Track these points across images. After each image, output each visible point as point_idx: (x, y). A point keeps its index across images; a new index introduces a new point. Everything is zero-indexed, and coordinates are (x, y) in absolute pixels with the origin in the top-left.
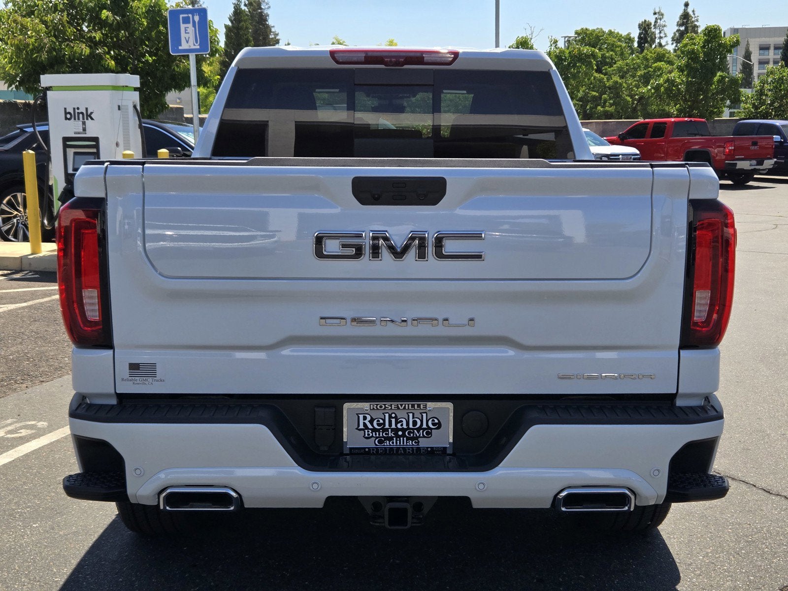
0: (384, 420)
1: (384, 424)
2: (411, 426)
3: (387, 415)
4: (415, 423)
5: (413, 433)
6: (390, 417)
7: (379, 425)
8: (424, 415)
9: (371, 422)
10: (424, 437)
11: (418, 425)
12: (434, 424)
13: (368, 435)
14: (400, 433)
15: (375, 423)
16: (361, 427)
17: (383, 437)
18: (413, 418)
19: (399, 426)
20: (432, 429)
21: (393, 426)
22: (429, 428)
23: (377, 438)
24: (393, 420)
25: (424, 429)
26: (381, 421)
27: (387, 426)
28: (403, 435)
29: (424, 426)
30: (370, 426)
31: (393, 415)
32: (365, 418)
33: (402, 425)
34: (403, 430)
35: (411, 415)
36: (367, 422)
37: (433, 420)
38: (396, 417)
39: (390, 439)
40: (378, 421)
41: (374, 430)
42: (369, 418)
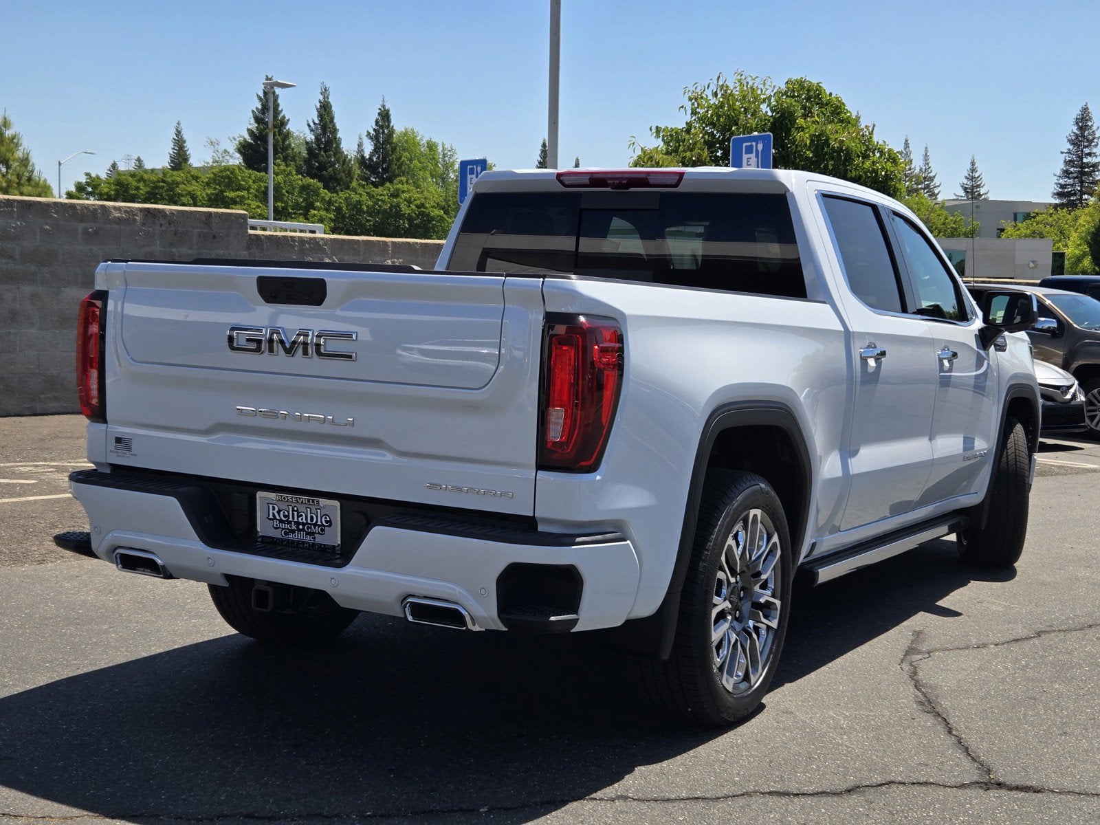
0: (288, 512)
1: (288, 516)
2: (309, 521)
3: (291, 507)
4: (312, 519)
5: (311, 528)
6: (293, 510)
7: (285, 516)
8: (319, 511)
9: (279, 512)
10: (319, 533)
11: (314, 521)
12: (326, 522)
13: (277, 525)
14: (301, 527)
15: (282, 514)
16: (271, 517)
17: (288, 529)
18: (311, 513)
19: (300, 520)
20: (325, 526)
21: (296, 520)
22: (323, 525)
23: (283, 529)
24: (295, 513)
25: (319, 526)
26: (287, 514)
27: (291, 519)
28: (303, 530)
29: (319, 523)
30: (278, 518)
31: (295, 509)
32: (274, 509)
33: (302, 519)
34: (303, 524)
35: (309, 509)
36: (275, 512)
37: (326, 518)
38: (297, 511)
39: (293, 531)
40: (284, 513)
41: (281, 521)
42: (277, 509)
